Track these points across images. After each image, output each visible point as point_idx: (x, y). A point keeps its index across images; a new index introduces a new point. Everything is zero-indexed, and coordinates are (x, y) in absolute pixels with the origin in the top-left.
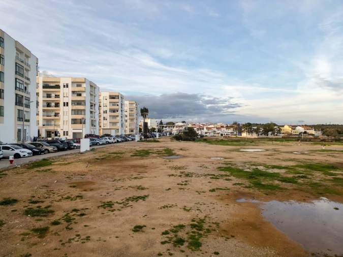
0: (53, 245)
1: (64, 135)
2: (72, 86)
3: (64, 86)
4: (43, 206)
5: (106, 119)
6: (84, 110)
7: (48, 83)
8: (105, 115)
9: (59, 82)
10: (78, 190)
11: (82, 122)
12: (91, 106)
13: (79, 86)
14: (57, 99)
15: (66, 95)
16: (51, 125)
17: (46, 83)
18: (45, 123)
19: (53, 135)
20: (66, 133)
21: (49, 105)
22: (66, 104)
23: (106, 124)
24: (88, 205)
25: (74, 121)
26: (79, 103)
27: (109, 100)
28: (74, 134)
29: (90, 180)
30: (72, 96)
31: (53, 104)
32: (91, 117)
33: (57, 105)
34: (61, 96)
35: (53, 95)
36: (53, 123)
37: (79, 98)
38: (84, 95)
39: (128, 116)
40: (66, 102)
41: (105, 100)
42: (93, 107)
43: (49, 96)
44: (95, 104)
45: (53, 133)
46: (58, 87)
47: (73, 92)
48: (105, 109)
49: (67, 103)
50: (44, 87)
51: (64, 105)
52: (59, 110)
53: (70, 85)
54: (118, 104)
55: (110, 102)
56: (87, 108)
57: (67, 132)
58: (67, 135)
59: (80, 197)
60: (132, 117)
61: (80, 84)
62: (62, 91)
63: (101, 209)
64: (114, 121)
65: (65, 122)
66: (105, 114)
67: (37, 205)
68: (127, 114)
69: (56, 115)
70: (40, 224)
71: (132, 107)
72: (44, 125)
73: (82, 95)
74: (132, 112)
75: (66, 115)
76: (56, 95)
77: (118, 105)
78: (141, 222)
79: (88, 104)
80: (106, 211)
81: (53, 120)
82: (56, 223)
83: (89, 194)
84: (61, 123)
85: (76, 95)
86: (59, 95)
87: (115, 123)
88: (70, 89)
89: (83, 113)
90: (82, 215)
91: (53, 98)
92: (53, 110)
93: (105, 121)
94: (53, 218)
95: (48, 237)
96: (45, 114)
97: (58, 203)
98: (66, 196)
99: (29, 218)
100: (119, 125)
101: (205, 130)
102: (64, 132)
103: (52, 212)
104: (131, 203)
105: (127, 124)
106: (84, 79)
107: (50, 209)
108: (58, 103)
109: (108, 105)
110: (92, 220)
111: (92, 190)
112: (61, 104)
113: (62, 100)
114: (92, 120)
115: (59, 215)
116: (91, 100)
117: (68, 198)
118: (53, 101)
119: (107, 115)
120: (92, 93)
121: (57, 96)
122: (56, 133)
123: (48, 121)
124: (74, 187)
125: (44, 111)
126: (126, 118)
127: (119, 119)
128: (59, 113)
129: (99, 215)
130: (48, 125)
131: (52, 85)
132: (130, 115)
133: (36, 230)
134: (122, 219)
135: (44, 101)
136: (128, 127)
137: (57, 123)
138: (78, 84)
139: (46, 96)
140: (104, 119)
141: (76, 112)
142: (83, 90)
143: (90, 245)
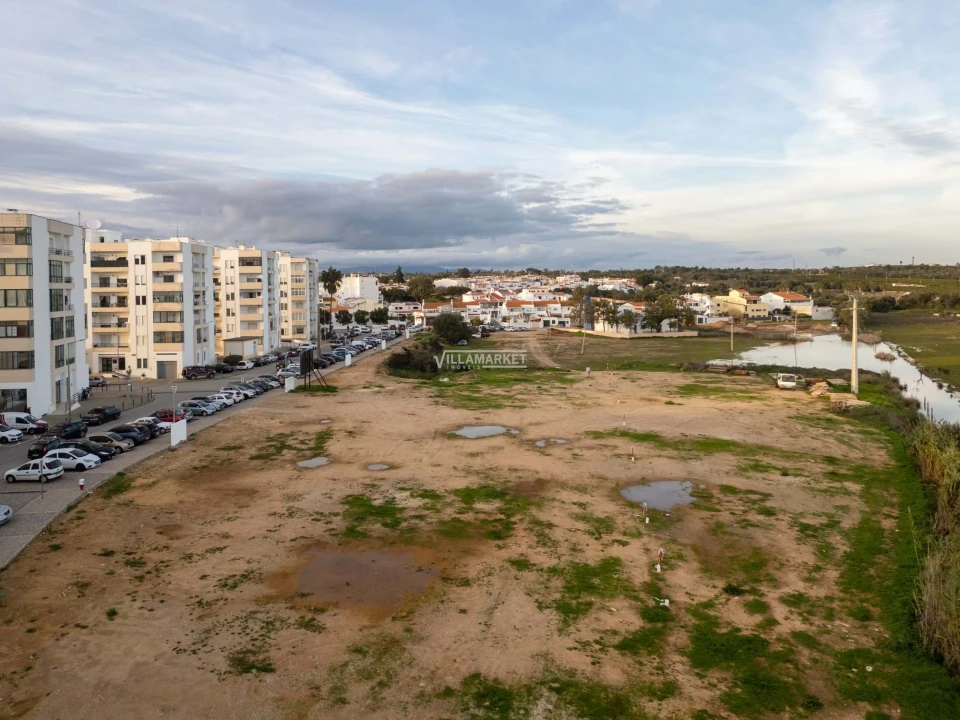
0: (149, 586)
1: (139, 366)
2: (153, 261)
3: (137, 262)
4: (137, 557)
5: (233, 314)
6: (181, 313)
7: (102, 255)
8: (231, 304)
9: (126, 252)
10: (165, 537)
11: (178, 337)
12: (197, 296)
13: (169, 258)
14: (122, 289)
15: (140, 280)
16: (111, 346)
17: (96, 255)
18: (99, 341)
19: (115, 366)
20: (142, 363)
21: (104, 302)
22: (141, 300)
23: (232, 327)
24: (173, 556)
25: (160, 337)
26: (168, 297)
27: (238, 269)
28: (161, 365)
29: (178, 522)
30: (154, 281)
31: (114, 300)
32: (197, 322)
33: (122, 301)
34: (131, 282)
35: (113, 280)
36: (114, 340)
37: (168, 287)
38: (179, 279)
39: (289, 294)
40: (141, 295)
41: (229, 270)
42: (200, 299)
43: (105, 282)
44: (204, 292)
45: (115, 362)
46: (122, 262)
47: (156, 274)
48: (230, 289)
49: (144, 298)
50: (93, 264)
51: (138, 303)
52: (128, 313)
53: (149, 259)
54: (260, 277)
55: (240, 274)
56: (188, 305)
57: (145, 360)
58: (145, 366)
59: (166, 547)
60: (298, 298)
61: (170, 254)
62: (132, 272)
63: (183, 561)
64: (251, 317)
65: (140, 340)
66: (230, 302)
67: (132, 556)
68: (287, 288)
69: (121, 323)
70: (138, 573)
71: (299, 273)
72: (95, 346)
73: (175, 258)
74: (299, 285)
75: (141, 322)
76: (118, 280)
77: (259, 280)
78: (208, 572)
79: (189, 298)
80: (185, 563)
81: (114, 334)
82: (149, 573)
83: (175, 544)
84: (130, 340)
85: (162, 279)
86: (125, 281)
87: (253, 324)
88: (150, 266)
89: (178, 318)
90: (167, 566)
91: (113, 288)
92: (113, 314)
93: (231, 318)
94: (146, 569)
95: (145, 582)
96: (98, 321)
97: (148, 555)
98: (153, 547)
99: (129, 568)
100: (263, 327)
101: (504, 310)
102: (139, 360)
103: (145, 563)
104: (208, 555)
105: (288, 314)
106: (178, 245)
107: (143, 560)
108: (124, 298)
109: (237, 280)
110: (174, 570)
111: (178, 538)
112: (131, 301)
113: (132, 292)
114: (199, 331)
115: (150, 566)
116: (196, 285)
117: (156, 549)
118: (113, 294)
119: (235, 305)
120: (196, 270)
121: (122, 283)
122: (122, 363)
123: (103, 336)
124: (161, 533)
125: (95, 314)
126: (284, 300)
127: (263, 311)
128: (126, 320)
129: (180, 566)
130: (104, 345)
131: (111, 258)
132: (295, 292)
133: (136, 577)
134: (195, 570)
135: (93, 293)
136: (291, 323)
137: (123, 342)
138: (166, 254)
139: (98, 282)
140: (228, 314)
141: (162, 316)
142: (178, 268)
143: (170, 586)
